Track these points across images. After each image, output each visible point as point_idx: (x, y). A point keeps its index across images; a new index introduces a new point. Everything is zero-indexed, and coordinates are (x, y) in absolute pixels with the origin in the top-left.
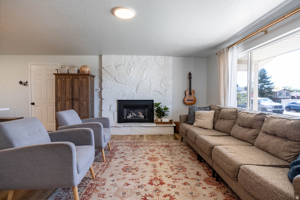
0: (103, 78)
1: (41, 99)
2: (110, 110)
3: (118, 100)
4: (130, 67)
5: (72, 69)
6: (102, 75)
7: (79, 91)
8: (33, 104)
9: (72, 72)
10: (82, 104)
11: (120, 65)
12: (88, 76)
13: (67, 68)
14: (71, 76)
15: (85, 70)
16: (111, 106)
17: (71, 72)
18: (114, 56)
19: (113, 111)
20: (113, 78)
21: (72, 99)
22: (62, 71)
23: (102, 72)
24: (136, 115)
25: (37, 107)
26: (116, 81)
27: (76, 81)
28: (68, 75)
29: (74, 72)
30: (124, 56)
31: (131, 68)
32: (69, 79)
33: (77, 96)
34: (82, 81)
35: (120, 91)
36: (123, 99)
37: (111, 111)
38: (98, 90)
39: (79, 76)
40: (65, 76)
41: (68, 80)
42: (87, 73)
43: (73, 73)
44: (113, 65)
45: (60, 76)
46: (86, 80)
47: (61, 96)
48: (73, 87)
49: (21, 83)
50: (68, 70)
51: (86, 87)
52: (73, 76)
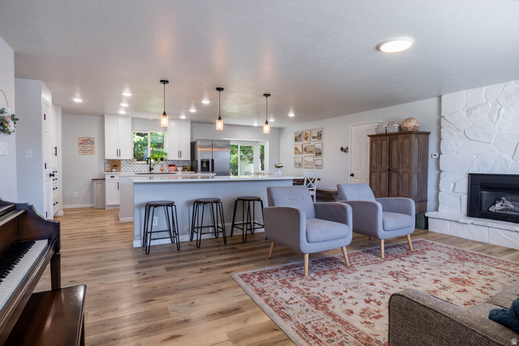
0: (442, 134)
1: (361, 170)
2: (453, 192)
3: (469, 174)
4: (499, 107)
5: (391, 126)
6: (442, 130)
7: (399, 157)
8: (352, 175)
10: (402, 178)
11: (475, 108)
12: (411, 135)
13: (384, 126)
14: (388, 137)
16: (457, 185)
17: (390, 131)
18: (464, 92)
19: (460, 194)
20: (463, 133)
21: (389, 170)
22: (378, 130)
23: (442, 125)
24: (512, 206)
25: (356, 180)
26: (467, 139)
27: (395, 142)
28: (386, 135)
29: (393, 130)
30: (485, 88)
31: (500, 109)
32: (386, 141)
33: (396, 166)
34: (402, 144)
35: (475, 157)
36: (481, 173)
37: (456, 194)
38: (435, 155)
39: (399, 136)
41: (385, 143)
42: (412, 130)
44: (461, 110)
45: (376, 138)
46: (408, 140)
47: (375, 166)
48: (390, 153)
49: (342, 149)
50: (386, 128)
51: (408, 152)
52: (391, 136)
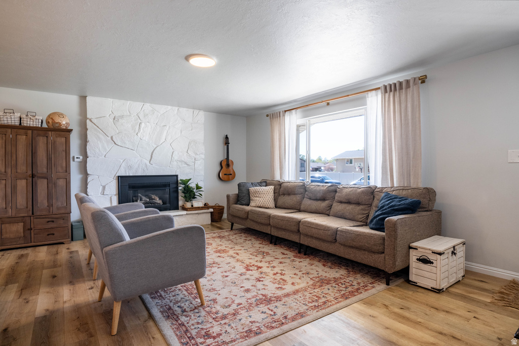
0: (88, 137)
2: (103, 194)
3: (118, 176)
4: (140, 121)
5: (32, 117)
6: (88, 132)
7: (49, 159)
9: (32, 123)
10: (55, 184)
11: (122, 117)
12: (68, 133)
13: (18, 115)
14: (30, 132)
15: (61, 122)
16: (106, 187)
17: (27, 122)
18: (110, 100)
19: (110, 196)
20: (110, 138)
21: (33, 176)
22: (5, 119)
23: (88, 127)
24: (148, 200)
26: (114, 144)
27: (41, 142)
28: (20, 128)
29: (35, 123)
30: (129, 102)
31: (140, 123)
32: (24, 136)
33: (45, 170)
34: (54, 143)
35: (122, 161)
36: (128, 175)
37: (106, 196)
38: (77, 158)
39: (50, 133)
40: (15, 130)
41: (22, 139)
42: (65, 128)
43: (32, 125)
44: (108, 116)
46: (63, 140)
48: (34, 153)
50: (20, 118)
51: (64, 154)
52: (35, 132)
